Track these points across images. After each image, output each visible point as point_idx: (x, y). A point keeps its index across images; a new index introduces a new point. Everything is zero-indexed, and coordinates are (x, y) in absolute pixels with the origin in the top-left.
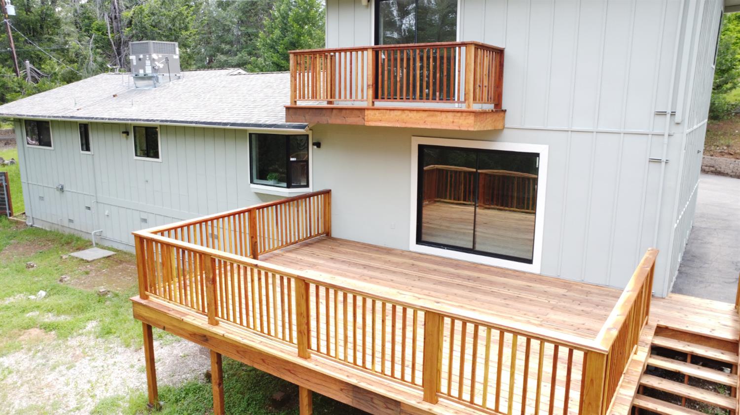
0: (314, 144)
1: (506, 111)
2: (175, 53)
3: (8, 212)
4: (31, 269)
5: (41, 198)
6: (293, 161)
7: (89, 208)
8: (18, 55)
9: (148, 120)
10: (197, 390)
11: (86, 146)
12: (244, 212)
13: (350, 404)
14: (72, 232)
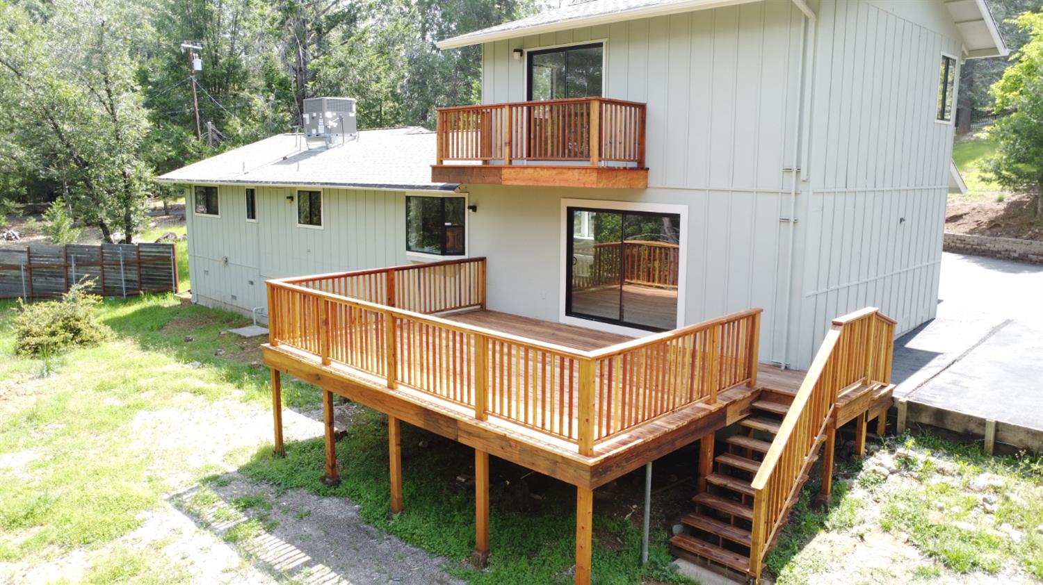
0: (470, 207)
1: (648, 169)
2: (351, 111)
3: (174, 288)
4: (190, 343)
5: (206, 272)
6: (448, 226)
7: (252, 283)
8: (201, 115)
9: (309, 183)
10: (321, 446)
11: (252, 214)
12: (381, 271)
13: (423, 427)
14: (235, 310)
